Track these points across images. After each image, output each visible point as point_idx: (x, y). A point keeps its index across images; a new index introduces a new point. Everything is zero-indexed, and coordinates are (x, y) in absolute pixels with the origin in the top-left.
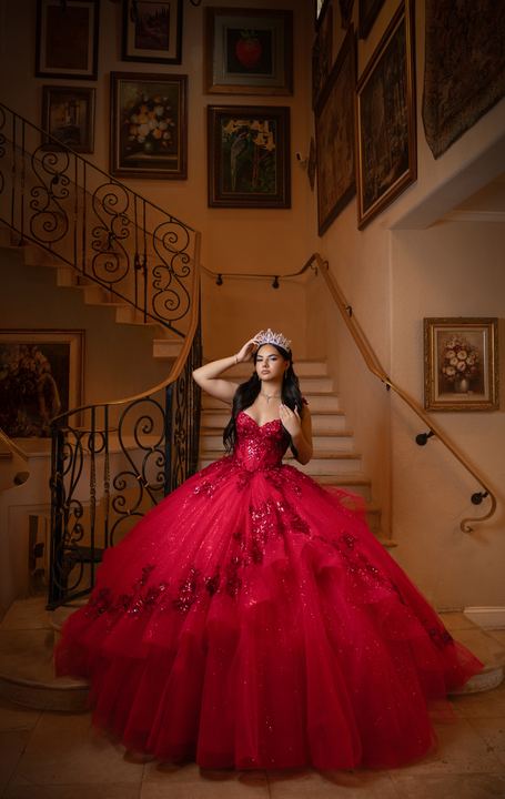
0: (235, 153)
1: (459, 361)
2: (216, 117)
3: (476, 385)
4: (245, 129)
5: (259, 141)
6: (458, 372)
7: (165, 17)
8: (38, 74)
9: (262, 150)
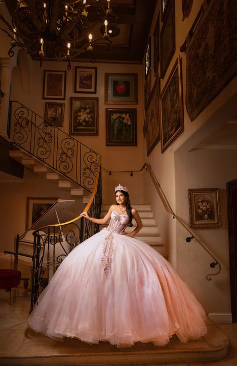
0: (116, 125)
1: (203, 207)
2: (109, 113)
3: (211, 216)
4: (120, 117)
5: (125, 121)
6: (203, 211)
7: (90, 77)
8: (44, 98)
9: (126, 125)
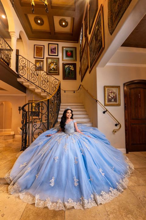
1: (112, 95)
2: (64, 65)
4: (69, 67)
5: (71, 69)
6: (112, 98)
7: (55, 48)
8: (34, 58)
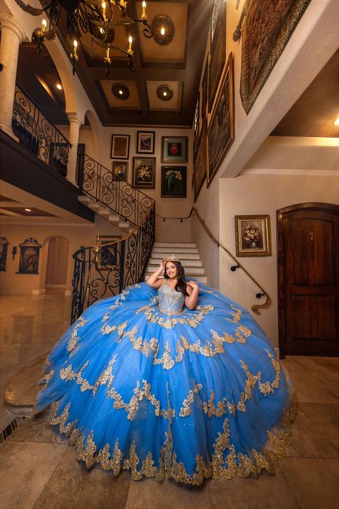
0: (169, 181)
1: (251, 234)
2: (164, 170)
3: (259, 245)
4: (173, 173)
5: (177, 177)
6: (251, 239)
7: (150, 139)
8: (111, 158)
9: (178, 180)
